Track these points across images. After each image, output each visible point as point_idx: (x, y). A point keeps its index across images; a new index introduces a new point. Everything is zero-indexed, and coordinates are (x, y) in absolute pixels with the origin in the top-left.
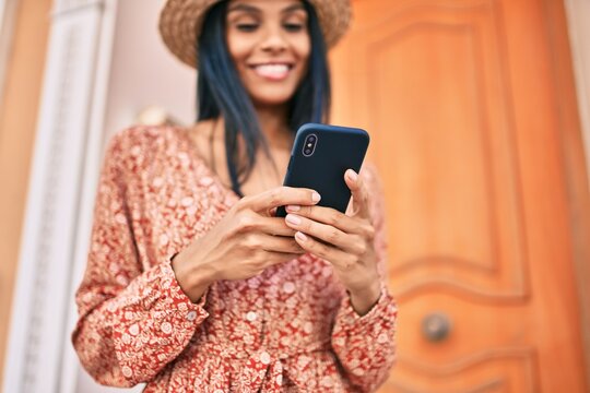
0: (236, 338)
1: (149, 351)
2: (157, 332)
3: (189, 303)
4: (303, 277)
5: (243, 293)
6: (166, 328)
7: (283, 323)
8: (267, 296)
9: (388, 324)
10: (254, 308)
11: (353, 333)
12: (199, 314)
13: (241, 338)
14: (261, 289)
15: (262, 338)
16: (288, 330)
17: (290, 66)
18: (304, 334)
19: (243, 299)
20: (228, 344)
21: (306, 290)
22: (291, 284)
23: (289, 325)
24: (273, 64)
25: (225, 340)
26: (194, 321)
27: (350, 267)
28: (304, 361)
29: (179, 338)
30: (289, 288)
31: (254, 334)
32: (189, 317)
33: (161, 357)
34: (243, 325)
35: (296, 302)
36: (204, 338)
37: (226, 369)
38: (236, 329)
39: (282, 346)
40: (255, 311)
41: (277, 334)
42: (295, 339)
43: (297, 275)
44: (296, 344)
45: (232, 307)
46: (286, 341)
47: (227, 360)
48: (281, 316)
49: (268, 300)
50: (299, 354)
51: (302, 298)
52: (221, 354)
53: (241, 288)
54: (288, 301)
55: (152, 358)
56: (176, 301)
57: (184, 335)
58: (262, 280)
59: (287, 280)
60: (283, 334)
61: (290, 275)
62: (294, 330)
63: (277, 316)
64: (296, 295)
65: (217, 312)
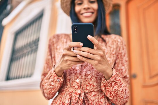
0: (73, 87)
1: (50, 90)
2: (50, 85)
3: (57, 77)
4: (93, 70)
5: (75, 74)
6: (53, 84)
7: (87, 83)
8: (82, 75)
9: (117, 83)
10: (78, 78)
11: (106, 86)
12: (60, 80)
13: (74, 87)
14: (80, 73)
15: (80, 86)
16: (88, 85)
17: (93, 13)
18: (94, 86)
19: (75, 76)
20: (71, 88)
21: (94, 73)
22: (89, 71)
23: (89, 83)
24: (87, 12)
25: (70, 87)
26: (60, 82)
27: (96, 65)
28: (93, 93)
29: (56, 86)
30: (89, 73)
31: (78, 86)
32: (58, 80)
33: (53, 91)
34: (75, 83)
35: (91, 76)
36: (65, 87)
37: (70, 95)
38: (73, 84)
39: (87, 89)
40: (79, 79)
41: (85, 86)
42: (91, 87)
43: (91, 69)
44: (91, 88)
45: (72, 78)
46: (88, 88)
47: (71, 92)
48: (86, 81)
49: (82, 76)
50: (92, 92)
51: (93, 75)
52: (69, 91)
53: (75, 73)
54: (88, 76)
55: (51, 92)
56: (54, 76)
57: (57, 85)
58: (81, 70)
59: (88, 70)
60: (87, 86)
61: (89, 69)
62: (91, 85)
63: (85, 80)
64: (91, 75)
65: (68, 79)
